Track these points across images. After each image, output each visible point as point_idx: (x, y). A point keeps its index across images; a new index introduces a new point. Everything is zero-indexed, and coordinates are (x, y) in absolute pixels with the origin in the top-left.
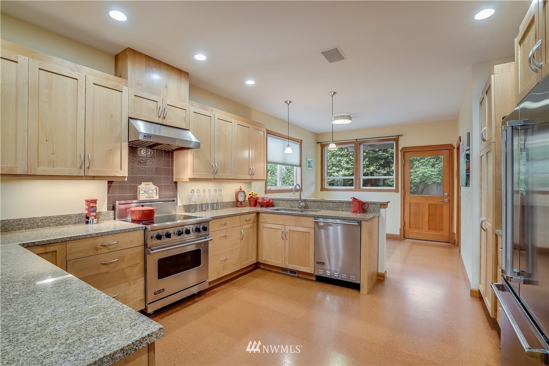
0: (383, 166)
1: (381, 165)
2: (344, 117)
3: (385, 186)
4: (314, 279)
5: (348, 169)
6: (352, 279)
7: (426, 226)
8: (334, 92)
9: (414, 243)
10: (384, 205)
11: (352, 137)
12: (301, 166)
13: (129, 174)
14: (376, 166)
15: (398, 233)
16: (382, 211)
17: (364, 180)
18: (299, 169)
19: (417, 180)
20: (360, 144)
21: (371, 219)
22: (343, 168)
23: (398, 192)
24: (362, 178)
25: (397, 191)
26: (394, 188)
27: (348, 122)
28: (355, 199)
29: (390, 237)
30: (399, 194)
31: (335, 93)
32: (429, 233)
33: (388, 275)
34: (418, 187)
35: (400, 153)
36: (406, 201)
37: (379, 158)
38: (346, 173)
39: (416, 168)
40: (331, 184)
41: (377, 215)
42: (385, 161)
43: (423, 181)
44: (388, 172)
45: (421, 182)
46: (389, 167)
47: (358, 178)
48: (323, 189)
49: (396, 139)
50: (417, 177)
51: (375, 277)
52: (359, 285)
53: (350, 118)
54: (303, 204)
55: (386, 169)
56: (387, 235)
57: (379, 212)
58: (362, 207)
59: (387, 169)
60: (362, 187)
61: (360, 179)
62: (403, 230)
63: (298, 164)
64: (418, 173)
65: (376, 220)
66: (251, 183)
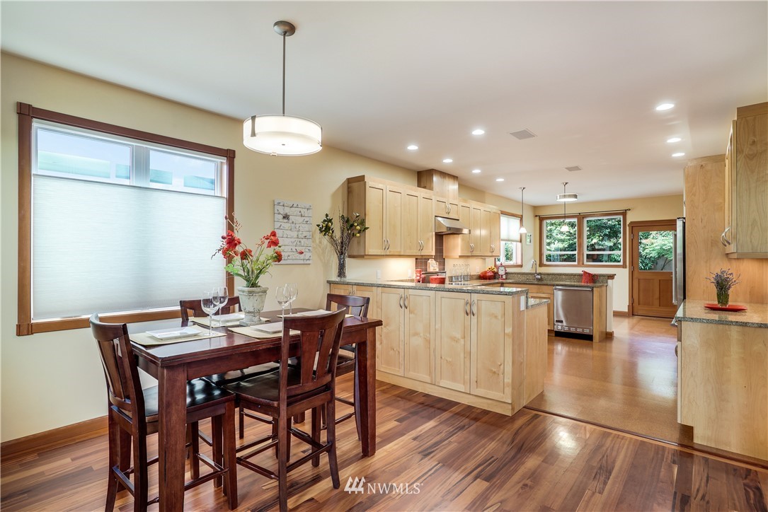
0: (609, 237)
1: (605, 235)
2: (570, 196)
3: (611, 261)
4: (554, 335)
5: (563, 241)
6: (587, 331)
7: (657, 302)
9: (642, 319)
10: (612, 277)
11: (576, 211)
12: (521, 241)
13: (436, 253)
14: (599, 237)
15: (627, 310)
16: (610, 281)
17: (587, 255)
18: (519, 244)
19: (654, 254)
20: (583, 218)
21: (601, 286)
22: (555, 239)
23: (626, 268)
24: (586, 252)
25: (624, 266)
26: (621, 263)
27: (572, 199)
28: (585, 273)
29: (618, 314)
30: (627, 270)
31: (566, 183)
32: (660, 309)
33: (615, 335)
34: (657, 263)
35: (628, 228)
36: (634, 277)
37: (603, 227)
38: (561, 245)
39: (653, 238)
40: (549, 260)
41: (606, 284)
42: (611, 230)
43: (663, 255)
44: (615, 244)
45: (659, 257)
46: (617, 237)
47: (580, 253)
48: (541, 265)
49: (624, 214)
50: (654, 250)
51: (604, 336)
52: (592, 336)
53: (575, 196)
54: (539, 277)
55: (612, 240)
56: (614, 312)
57: (607, 282)
58: (593, 278)
59: (614, 240)
60: (585, 263)
61: (583, 254)
62: (631, 307)
63: (519, 239)
64: (654, 245)
65: (604, 288)
66: (485, 259)
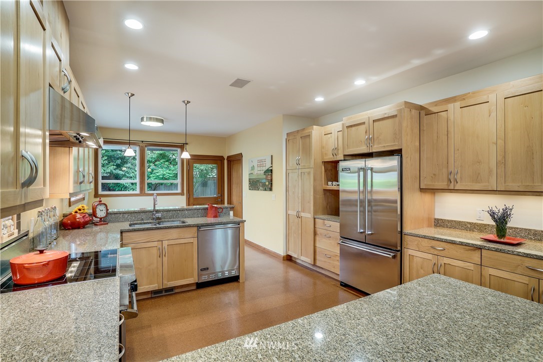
6: (233, 273)
8: (188, 101)
20: (145, 147)
24: (147, 181)
25: (182, 194)
26: (179, 191)
27: (159, 124)
30: (185, 196)
36: (190, 203)
47: (143, 181)
48: (97, 195)
49: (182, 147)
52: (238, 277)
53: (162, 121)
60: (146, 191)
61: (145, 183)
